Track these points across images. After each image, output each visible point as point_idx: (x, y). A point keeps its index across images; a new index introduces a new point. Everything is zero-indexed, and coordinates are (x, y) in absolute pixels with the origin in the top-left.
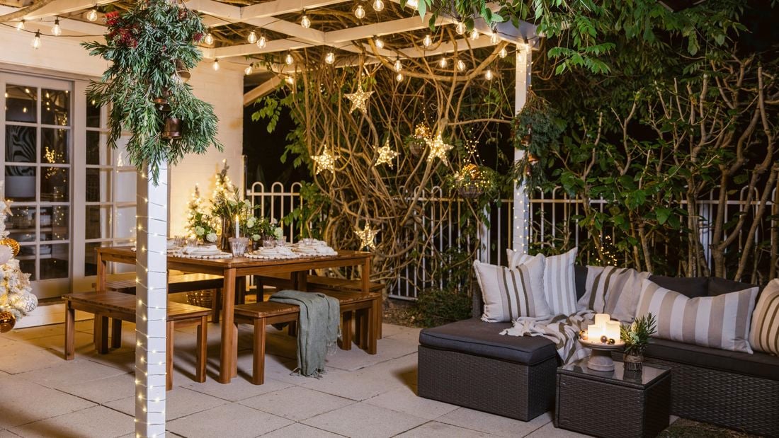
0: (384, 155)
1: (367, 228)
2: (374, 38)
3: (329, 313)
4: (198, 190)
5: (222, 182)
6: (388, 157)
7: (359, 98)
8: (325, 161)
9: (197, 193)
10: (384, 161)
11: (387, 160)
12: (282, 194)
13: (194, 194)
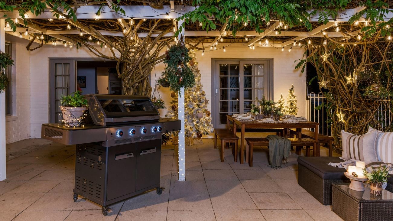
0: (349, 80)
1: (341, 113)
2: (322, 31)
3: (284, 145)
4: (282, 96)
5: (291, 92)
6: (351, 81)
7: (325, 57)
8: (323, 84)
9: (282, 97)
10: (349, 83)
11: (350, 82)
12: (315, 97)
13: (280, 98)
